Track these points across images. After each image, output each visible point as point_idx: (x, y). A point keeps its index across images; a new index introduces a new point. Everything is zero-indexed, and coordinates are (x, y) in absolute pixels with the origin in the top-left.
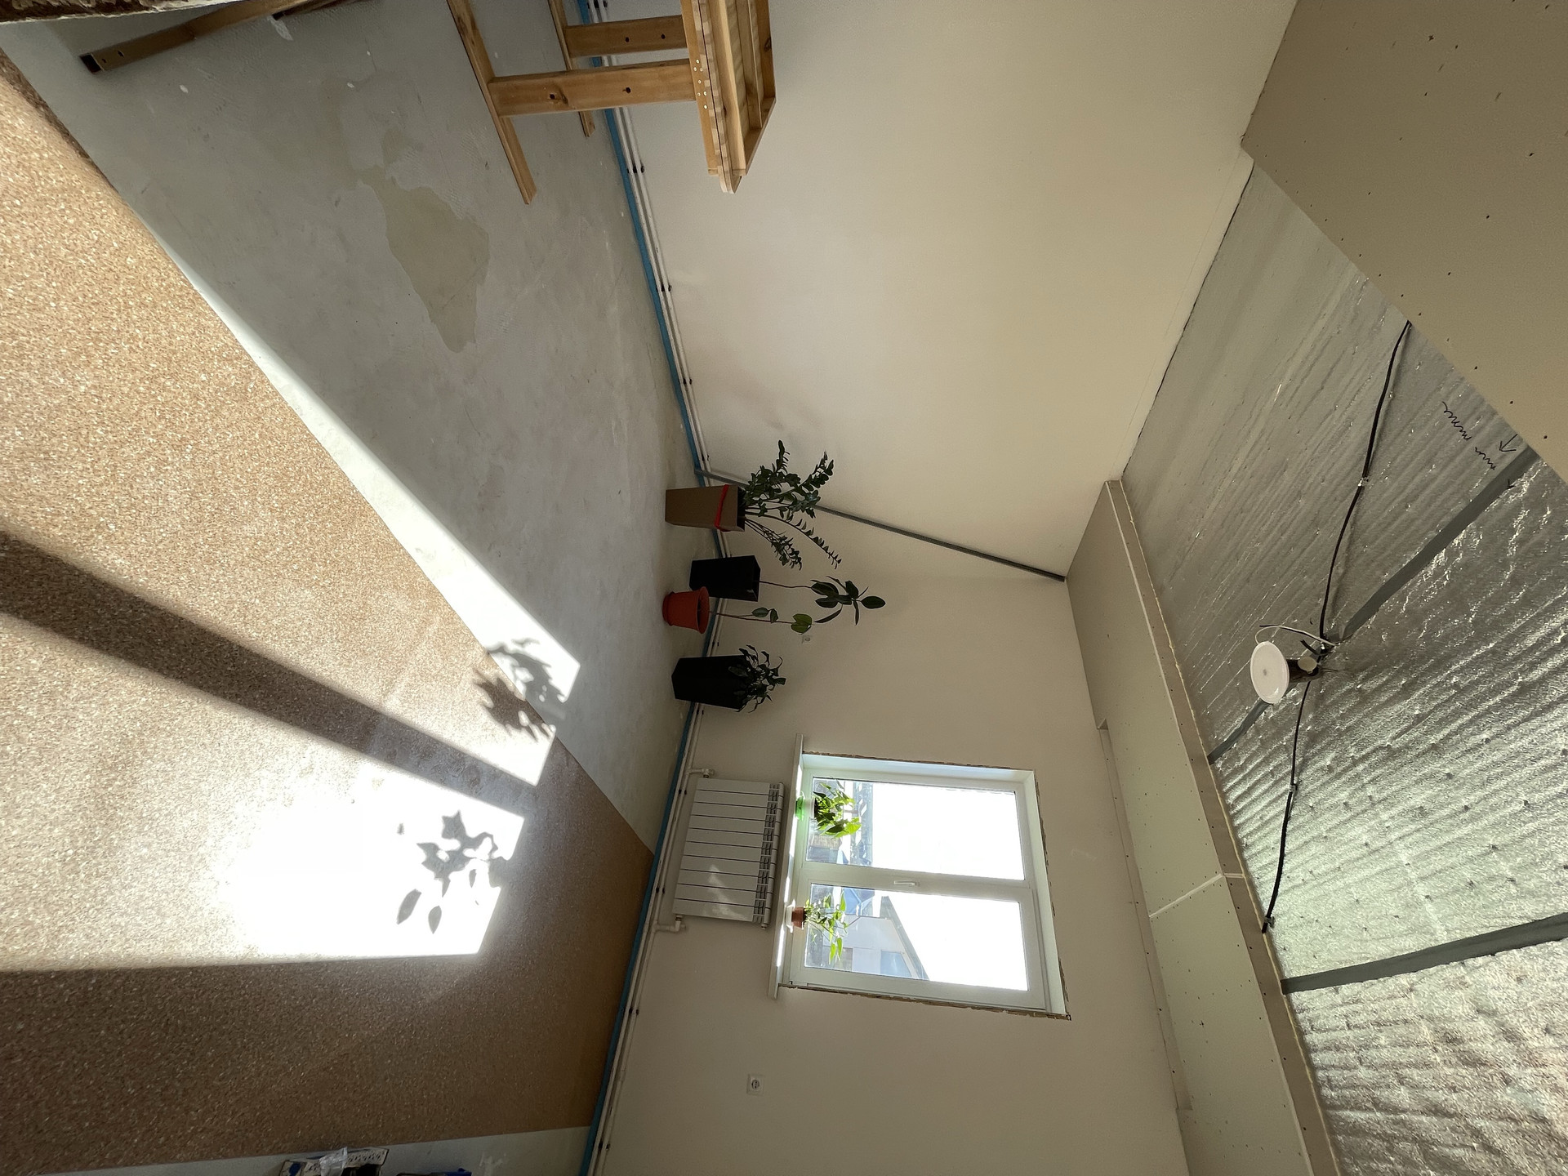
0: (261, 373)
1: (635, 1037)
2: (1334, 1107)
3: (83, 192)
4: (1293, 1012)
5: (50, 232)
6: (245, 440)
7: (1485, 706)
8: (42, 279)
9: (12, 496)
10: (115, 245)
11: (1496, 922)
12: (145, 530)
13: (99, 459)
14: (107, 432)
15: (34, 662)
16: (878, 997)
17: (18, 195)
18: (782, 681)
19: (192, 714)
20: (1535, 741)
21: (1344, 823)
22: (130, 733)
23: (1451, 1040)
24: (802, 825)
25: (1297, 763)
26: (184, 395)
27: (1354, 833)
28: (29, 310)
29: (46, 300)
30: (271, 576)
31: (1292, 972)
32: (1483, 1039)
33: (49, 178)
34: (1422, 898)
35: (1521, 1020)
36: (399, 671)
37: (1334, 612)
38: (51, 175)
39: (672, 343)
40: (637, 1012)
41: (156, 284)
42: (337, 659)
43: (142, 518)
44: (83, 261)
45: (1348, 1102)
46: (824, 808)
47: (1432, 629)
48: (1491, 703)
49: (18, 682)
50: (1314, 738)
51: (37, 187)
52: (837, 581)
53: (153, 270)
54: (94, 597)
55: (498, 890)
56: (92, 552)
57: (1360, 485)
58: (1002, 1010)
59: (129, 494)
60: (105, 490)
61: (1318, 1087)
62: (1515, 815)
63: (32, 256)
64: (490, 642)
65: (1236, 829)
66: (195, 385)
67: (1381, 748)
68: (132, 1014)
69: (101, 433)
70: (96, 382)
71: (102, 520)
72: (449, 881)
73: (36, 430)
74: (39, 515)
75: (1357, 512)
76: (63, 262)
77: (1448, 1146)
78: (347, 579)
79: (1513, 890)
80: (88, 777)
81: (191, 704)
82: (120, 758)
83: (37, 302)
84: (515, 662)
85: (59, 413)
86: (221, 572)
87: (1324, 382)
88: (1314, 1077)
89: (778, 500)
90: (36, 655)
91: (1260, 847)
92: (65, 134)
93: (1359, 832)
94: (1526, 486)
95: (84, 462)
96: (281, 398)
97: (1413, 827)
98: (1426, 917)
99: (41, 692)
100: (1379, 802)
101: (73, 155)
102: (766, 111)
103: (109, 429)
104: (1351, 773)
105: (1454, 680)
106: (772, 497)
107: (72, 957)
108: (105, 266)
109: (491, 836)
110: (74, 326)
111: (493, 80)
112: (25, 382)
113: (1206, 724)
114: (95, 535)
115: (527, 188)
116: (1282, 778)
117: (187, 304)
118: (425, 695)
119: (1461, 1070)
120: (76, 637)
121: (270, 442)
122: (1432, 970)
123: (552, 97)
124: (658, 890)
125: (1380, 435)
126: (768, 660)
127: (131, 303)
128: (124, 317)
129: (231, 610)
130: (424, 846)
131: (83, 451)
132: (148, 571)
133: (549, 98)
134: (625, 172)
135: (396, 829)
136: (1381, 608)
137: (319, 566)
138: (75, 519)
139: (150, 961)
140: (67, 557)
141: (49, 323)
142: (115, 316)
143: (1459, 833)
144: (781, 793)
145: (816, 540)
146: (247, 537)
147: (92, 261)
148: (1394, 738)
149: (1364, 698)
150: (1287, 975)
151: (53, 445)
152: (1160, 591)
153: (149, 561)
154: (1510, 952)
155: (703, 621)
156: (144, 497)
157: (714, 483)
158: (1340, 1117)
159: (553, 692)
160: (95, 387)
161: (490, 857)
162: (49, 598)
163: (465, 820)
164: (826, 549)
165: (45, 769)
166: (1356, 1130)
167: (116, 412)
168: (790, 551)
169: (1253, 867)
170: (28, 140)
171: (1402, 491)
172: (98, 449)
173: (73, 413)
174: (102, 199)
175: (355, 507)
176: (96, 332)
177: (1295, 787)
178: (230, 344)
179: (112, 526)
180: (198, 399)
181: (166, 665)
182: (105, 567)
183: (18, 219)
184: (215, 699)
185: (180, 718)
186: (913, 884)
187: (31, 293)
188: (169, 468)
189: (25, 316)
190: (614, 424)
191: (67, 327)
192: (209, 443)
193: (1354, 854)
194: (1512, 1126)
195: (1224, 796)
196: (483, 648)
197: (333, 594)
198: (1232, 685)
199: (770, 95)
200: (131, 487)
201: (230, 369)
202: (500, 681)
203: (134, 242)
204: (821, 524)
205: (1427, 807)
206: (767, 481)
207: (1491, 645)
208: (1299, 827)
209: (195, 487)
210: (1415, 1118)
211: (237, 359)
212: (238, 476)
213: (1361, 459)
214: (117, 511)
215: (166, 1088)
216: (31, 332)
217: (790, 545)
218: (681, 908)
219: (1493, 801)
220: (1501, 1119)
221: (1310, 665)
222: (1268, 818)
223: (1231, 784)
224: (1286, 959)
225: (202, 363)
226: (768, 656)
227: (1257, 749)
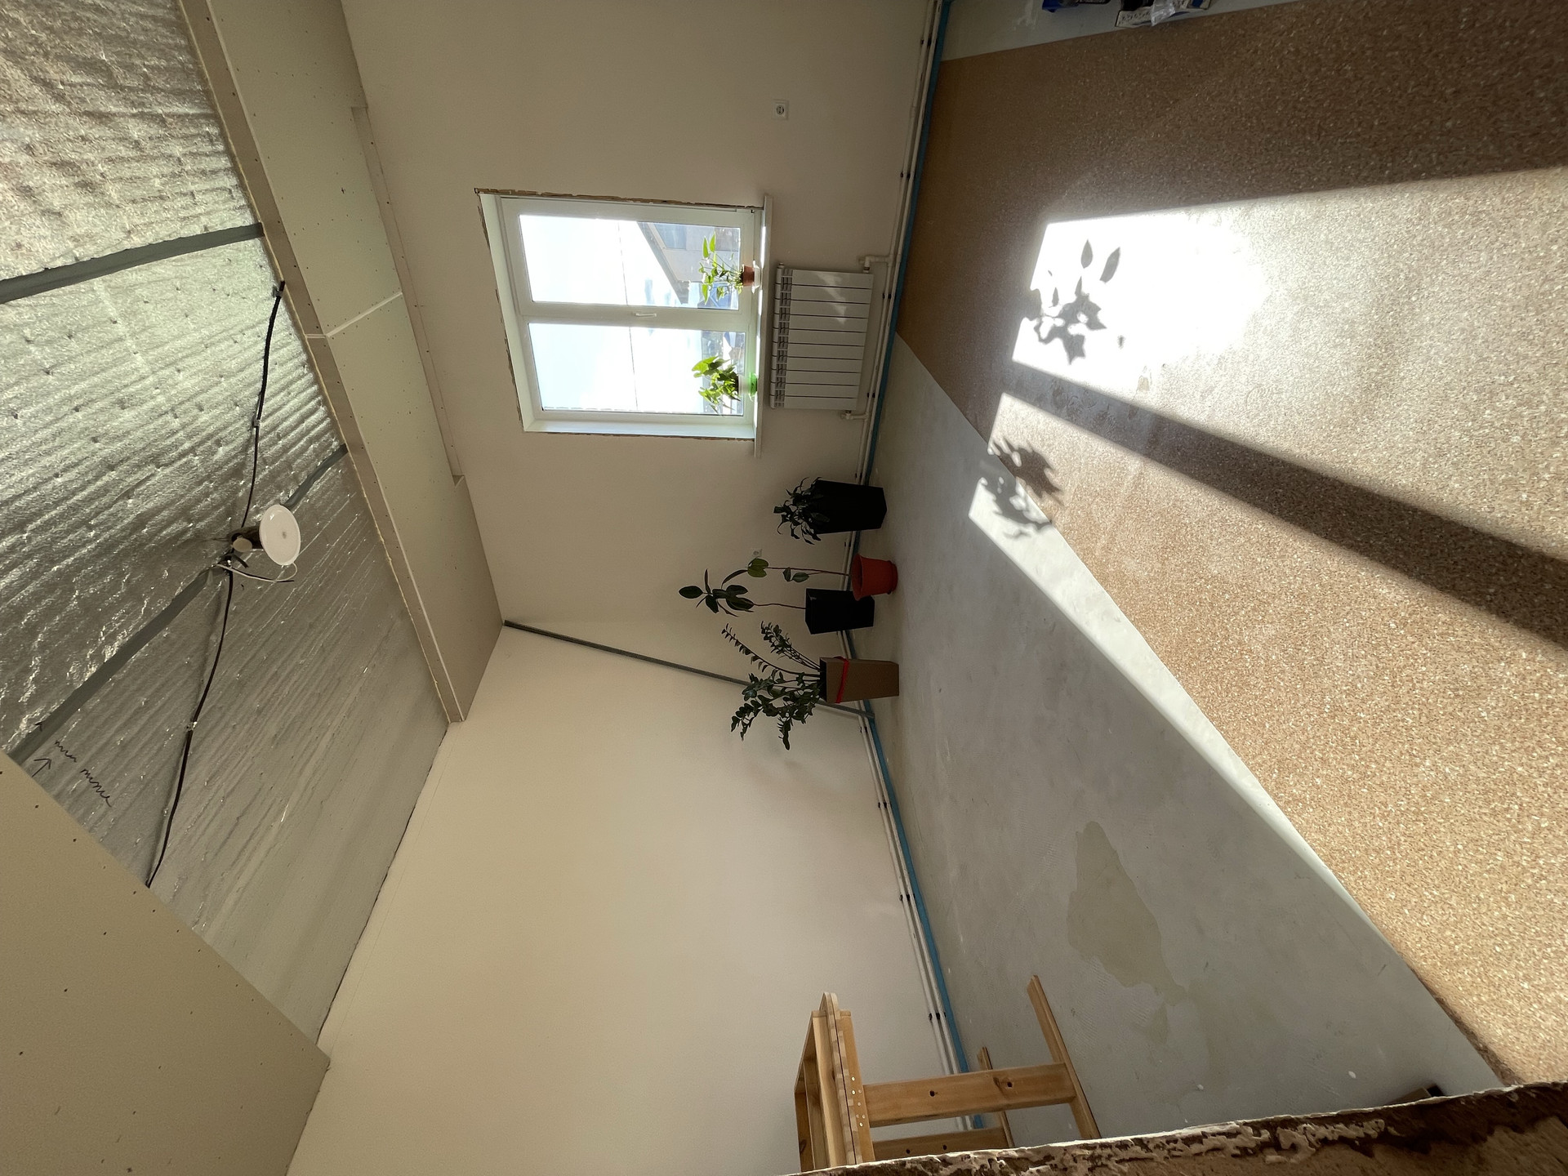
0: (1266, 789)
1: (903, 150)
2: (205, 116)
3: (1439, 964)
4: (250, 206)
5: (1467, 921)
6: (1278, 720)
7: (60, 509)
8: (1471, 872)
9: (1486, 650)
10: (1407, 912)
11: (44, 300)
12: (1363, 624)
13: (1408, 692)
14: (1403, 720)
15: (1457, 485)
16: (665, 202)
17: (1498, 956)
18: (777, 510)
19: (1311, 443)
20: (8, 476)
21: (203, 391)
22: (1366, 420)
23: (86, 186)
24: (750, 369)
25: (253, 449)
26: (1334, 762)
27: (193, 381)
28: (1482, 840)
29: (1466, 851)
30: (1248, 585)
31: (252, 245)
32: (54, 188)
33: (1471, 976)
34: (120, 321)
35: (16, 208)
36: (1130, 497)
37: (219, 597)
38: (1469, 979)
39: (898, 843)
40: (902, 175)
41: (1367, 873)
42: (1186, 507)
43: (1366, 636)
44: (1435, 893)
45: (191, 121)
46: (729, 385)
47: (116, 585)
48: (53, 513)
49: (1470, 465)
50: (237, 472)
51: (1482, 966)
52: (727, 612)
53: (1370, 887)
54: (1405, 553)
55: (1033, 287)
56: (1409, 599)
57: (195, 723)
58: (542, 195)
59: (1379, 659)
60: (1402, 661)
61: (222, 135)
62: (27, 404)
63: (1482, 896)
64: (1051, 533)
65: (316, 381)
66: (1325, 773)
67: (166, 465)
68: (1351, 143)
69: (1408, 719)
70: (1416, 770)
71: (1402, 632)
72: (1076, 293)
73: (1468, 719)
74: (1460, 633)
75: (197, 697)
76: (1453, 891)
77: (88, 85)
78: (1181, 587)
79: (27, 332)
80: (1402, 374)
81: (1312, 453)
82: (1373, 395)
83: (1475, 848)
84: (1026, 514)
85: (1448, 737)
86: (1293, 586)
87: (236, 825)
88: (227, 144)
89: (786, 690)
90: (1455, 492)
91: (290, 365)
92: (1458, 1022)
93: (186, 382)
94: (23, 725)
95: (1421, 689)
96: (1248, 765)
97: (132, 389)
98: (116, 303)
99: (1448, 455)
100: (166, 412)
101: (1450, 1000)
102: (801, 1079)
103: (1401, 724)
104: (196, 439)
105: (92, 534)
106: (792, 693)
107: (1408, 195)
108: (1415, 889)
109: (1041, 340)
110: (1439, 826)
111: (1071, 1100)
112: (1481, 766)
113: (350, 482)
114: (1407, 616)
115: (1036, 991)
116: (269, 433)
117: (1337, 855)
118: (1105, 477)
119: (77, 158)
120: (1420, 513)
121: (1256, 720)
122: (108, 252)
123: (1010, 1085)
124: (890, 297)
125: (176, 772)
126: (793, 530)
127: (1389, 852)
128: (1394, 838)
129: (1282, 549)
130: (1100, 326)
131: (1424, 700)
132: (1357, 583)
133: (1013, 1083)
134: (948, 1014)
135: (1125, 343)
136: (169, 603)
137: (1206, 599)
138: (1427, 631)
139: (1338, 196)
140: (1432, 592)
141: (1463, 828)
142: (1403, 839)
143: (83, 385)
144: (773, 398)
145: (748, 652)
146: (1271, 623)
147: (1427, 893)
148: (153, 475)
149: (185, 513)
150: (257, 241)
151: (1451, 704)
152: (403, 614)
153: (1357, 593)
154: (29, 273)
155: (858, 565)
156: (1365, 657)
157: (854, 704)
158: (199, 107)
159: (991, 487)
160: (1417, 765)
161: (1041, 320)
162: (1446, 550)
163: (1064, 354)
164: (737, 643)
165: (1441, 379)
166: (180, 95)
167: (1396, 741)
168: (773, 639)
169: (296, 345)
170: (1492, 1014)
171: (151, 717)
172: (1410, 703)
173: (1435, 738)
174: (1421, 957)
175: (1177, 659)
176: (1420, 821)
177: (254, 424)
178: (1296, 816)
179: (1393, 625)
180: (1322, 758)
181: (1337, 491)
182: (1397, 584)
183: (1496, 932)
184: (1292, 460)
185: (1322, 438)
186: (637, 314)
187: (1481, 857)
188: (1345, 688)
189: (1485, 833)
190: (948, 758)
191: (1446, 824)
192: (1310, 715)
193: (191, 361)
194: (23, 106)
195: (329, 414)
196: (1055, 527)
197: (1192, 572)
198: (324, 523)
199: (800, 1095)
200: (1377, 667)
201: (1294, 791)
202: (1040, 495)
203: (1389, 915)
204: (744, 668)
205: (117, 409)
206: (799, 708)
207: (55, 568)
208: (250, 385)
209: (1320, 670)
210: (122, 109)
211: (1289, 802)
212: (1282, 684)
213: (194, 750)
214: (1389, 642)
215: (1317, 72)
216: (1478, 817)
217: (773, 645)
218: (865, 279)
219: (49, 418)
220: (35, 112)
221: (240, 544)
222: (282, 394)
223: (322, 426)
224: (259, 257)
225: (1320, 796)
226: (793, 535)
227: (295, 460)
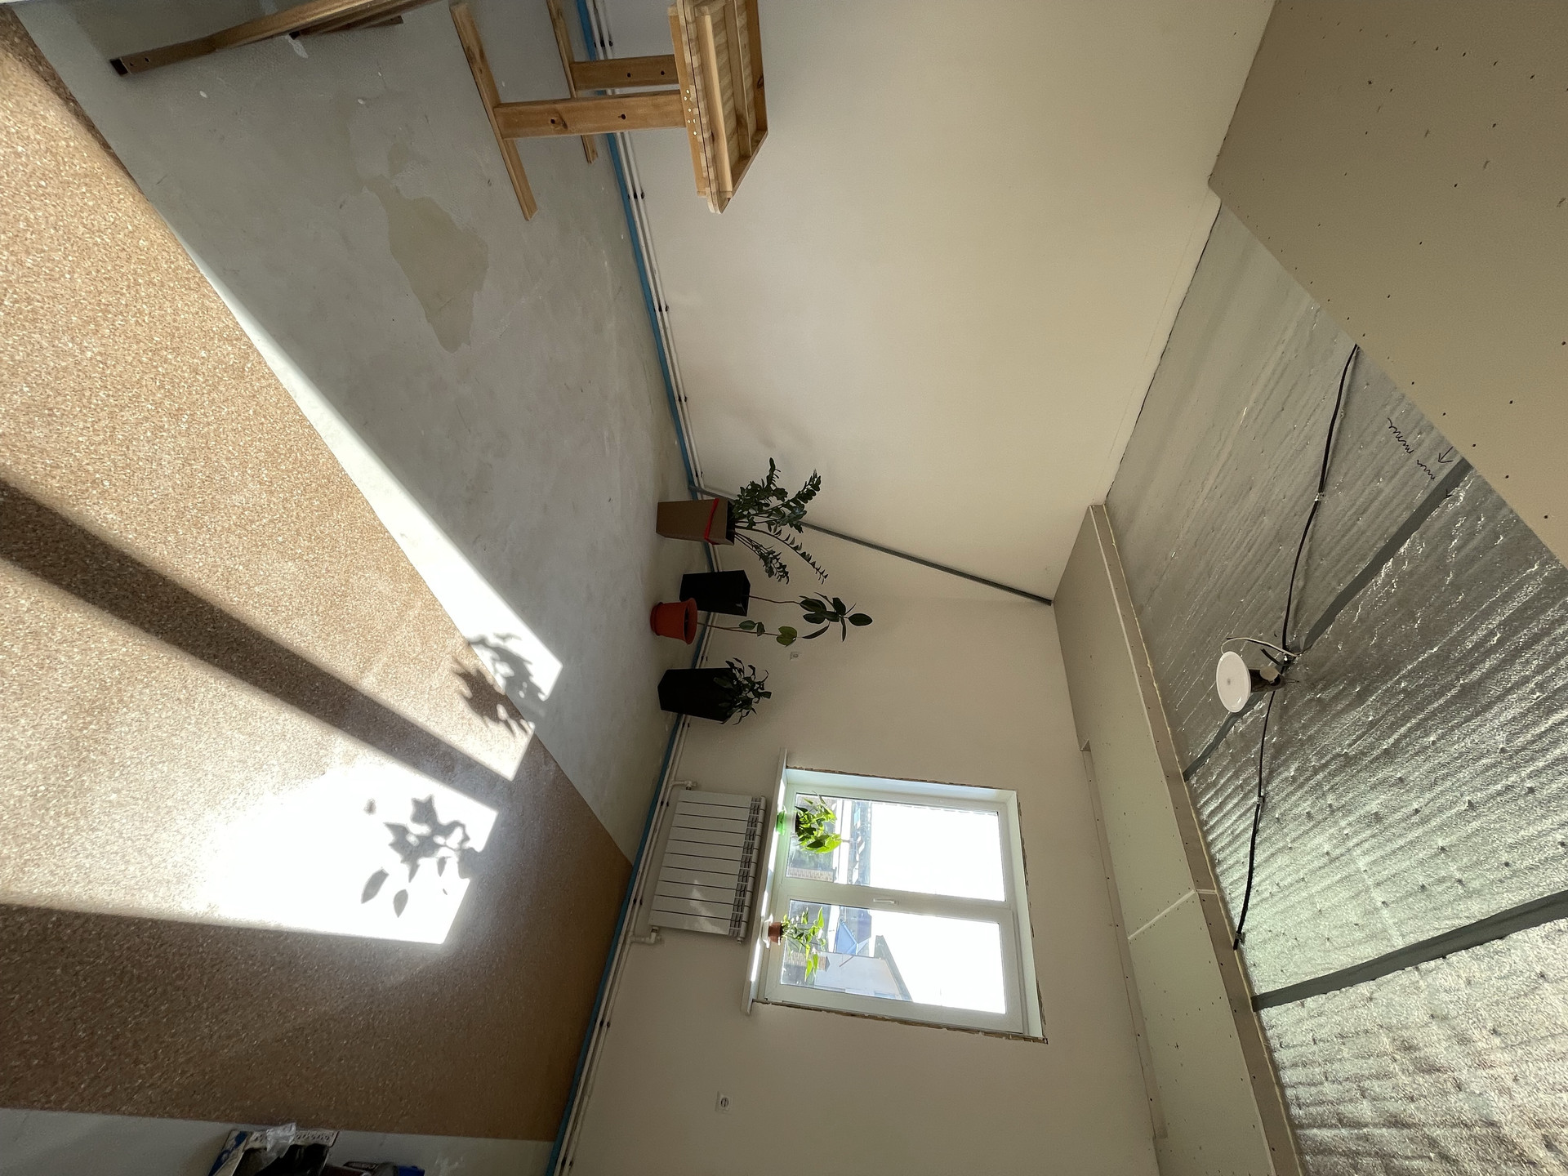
0: (259, 354)
1: (605, 1050)
2: (1302, 1126)
3: (104, 178)
4: (1263, 1029)
5: (70, 211)
6: (239, 415)
7: (1431, 708)
8: (60, 253)
9: (16, 446)
10: (130, 227)
11: (1447, 924)
12: (137, 490)
13: (99, 420)
14: (109, 395)
15: (23, 602)
16: (853, 1015)
17: (44, 177)
18: (768, 695)
19: (170, 669)
20: (1476, 741)
21: (1306, 832)
22: (109, 680)
23: (1408, 1048)
24: (782, 842)
25: (1264, 775)
26: (184, 368)
27: (1317, 842)
28: (45, 279)
29: (62, 271)
30: (257, 546)
31: (1262, 988)
32: (1437, 1045)
33: (73, 163)
34: (1379, 904)
35: (1471, 1021)
36: (378, 651)
37: (1295, 625)
38: (76, 161)
39: (669, 361)
40: (608, 1025)
41: (165, 266)
42: (316, 632)
43: (136, 478)
44: (99, 240)
45: (1315, 1120)
46: (805, 823)
47: (1382, 638)
48: (1436, 705)
49: (6, 619)
50: (1279, 750)
51: (62, 171)
52: (825, 597)
53: (164, 253)
54: (84, 548)
55: (467, 882)
56: (86, 505)
57: (1316, 500)
58: (978, 1031)
59: (125, 454)
60: (102, 449)
61: (1287, 1107)
62: (1459, 815)
63: (52, 231)
64: (472, 634)
65: (1209, 845)
66: (196, 361)
67: (1339, 755)
68: (89, 957)
69: (104, 396)
70: (102, 349)
71: (98, 476)
72: (417, 866)
73: (43, 388)
74: (39, 465)
75: (1314, 526)
76: (80, 239)
77: (1407, 1158)
78: (330, 556)
79: (1461, 890)
80: (65, 717)
81: (170, 659)
82: (98, 703)
83: (53, 273)
84: (496, 656)
85: (65, 374)
86: (208, 537)
87: (1284, 403)
88: (1283, 1095)
89: (766, 515)
90: (25, 595)
91: (1231, 862)
92: (90, 127)
93: (1322, 841)
94: (1462, 494)
95: (86, 421)
96: (277, 380)
97: (1368, 832)
98: (1382, 924)
99: (27, 631)
100: (1338, 809)
101: (96, 146)
102: (757, 143)
103: (111, 393)
104: (1312, 782)
105: (1403, 685)
106: (761, 512)
107: (35, 891)
108: (119, 245)
109: (463, 826)
110: (86, 297)
111: (498, 105)
112: (36, 344)
113: (1182, 747)
114: (90, 490)
115: (528, 205)
116: (1250, 791)
117: (193, 285)
118: (402, 677)
119: (1418, 1078)
120: (64, 583)
121: (263, 419)
122: (1389, 976)
123: (553, 121)
124: (635, 901)
125: (1333, 453)
126: (754, 674)
127: (140, 281)
128: (133, 293)
129: (215, 573)
130: (393, 827)
131: (85, 411)
132: (138, 528)
133: (550, 122)
134: (626, 198)
135: (365, 805)
136: (1337, 617)
137: (304, 540)
138: (72, 472)
139: (110, 906)
140: (62, 507)
141: (63, 292)
142: (124, 291)
143: (1411, 836)
144: (762, 807)
145: (803, 555)
146: (235, 506)
147: (107, 240)
148: (1350, 745)
149: (1323, 706)
150: (1257, 992)
151: (57, 403)
152: (1140, 610)
153: (139, 519)
154: (1459, 953)
155: (687, 632)
156: (139, 459)
157: (706, 497)
158: (1308, 1136)
159: (534, 690)
160: (100, 354)
161: (461, 847)
162: (42, 544)
163: (438, 806)
164: (813, 564)
165: (25, 705)
166: (1324, 1150)
167: (118, 378)
168: (778, 565)
169: (1225, 882)
170: (57, 129)
171: (1354, 504)
172: (99, 410)
173: (79, 376)
174: (120, 186)
175: (344, 490)
176: (105, 305)
177: (1263, 799)
178: (231, 326)
179: (106, 483)
180: (197, 373)
181: (148, 619)
182: (97, 520)
183: (42, 198)
184: (192, 658)
185: (158, 671)
186: (893, 902)
187: (48, 264)
188: (164, 434)
189: (41, 284)
190: (606, 434)
191: (78, 298)
192: (205, 414)
193: (1316, 864)
194: (1465, 1132)
195: (1198, 812)
196: (463, 637)
197: (316, 569)
198: (1206, 700)
199: (762, 128)
200: (128, 448)
201: (230, 349)
202: (478, 671)
203: (147, 226)
204: (807, 539)
205: (1383, 811)
206: (756, 495)
207: (1435, 649)
208: (1265, 840)
209: (188, 454)
210: (1377, 1131)
211: (236, 340)
212: (231, 448)
213: (1316, 476)
214: (113, 469)
215: (117, 1037)
216: (46, 300)
217: (778, 560)
218: (657, 920)
219: (1439, 803)
220: (1455, 1125)
221: (1270, 672)
222: (1237, 832)
223: (1205, 800)
224: (1255, 974)
225: (204, 340)
226: (754, 669)
227: (1228, 764)
